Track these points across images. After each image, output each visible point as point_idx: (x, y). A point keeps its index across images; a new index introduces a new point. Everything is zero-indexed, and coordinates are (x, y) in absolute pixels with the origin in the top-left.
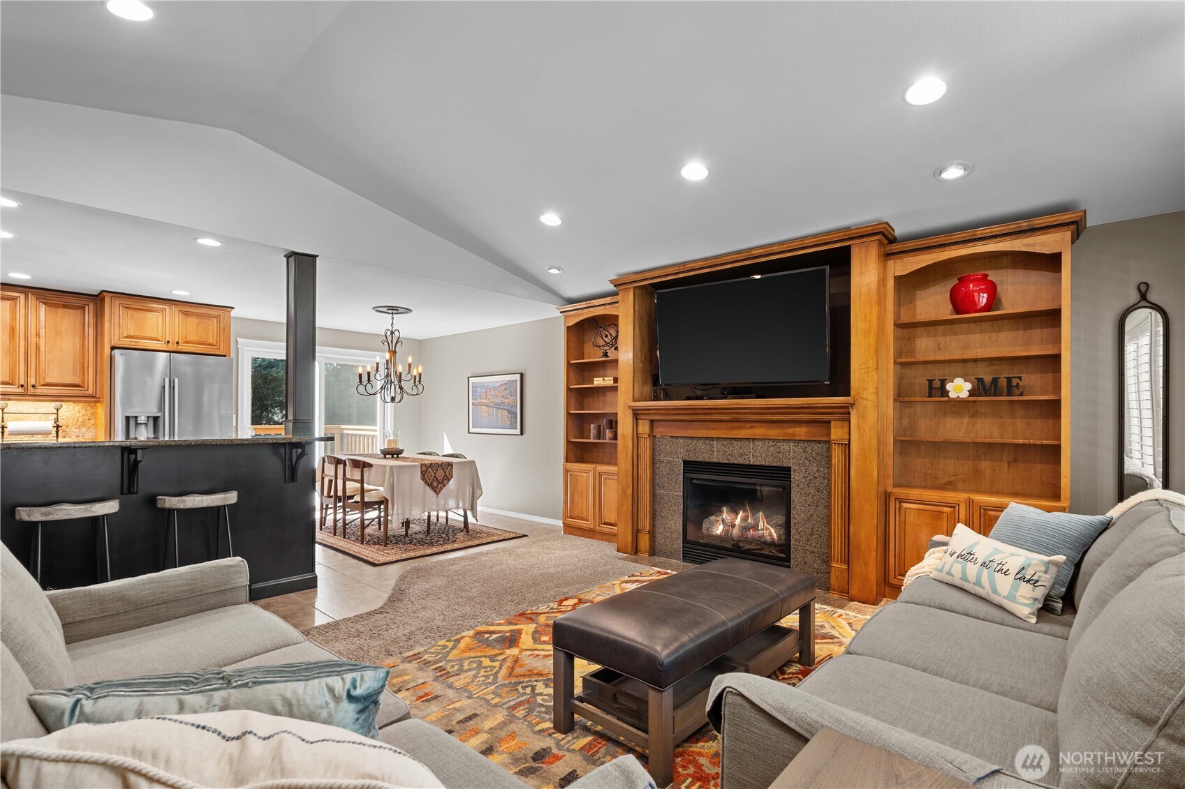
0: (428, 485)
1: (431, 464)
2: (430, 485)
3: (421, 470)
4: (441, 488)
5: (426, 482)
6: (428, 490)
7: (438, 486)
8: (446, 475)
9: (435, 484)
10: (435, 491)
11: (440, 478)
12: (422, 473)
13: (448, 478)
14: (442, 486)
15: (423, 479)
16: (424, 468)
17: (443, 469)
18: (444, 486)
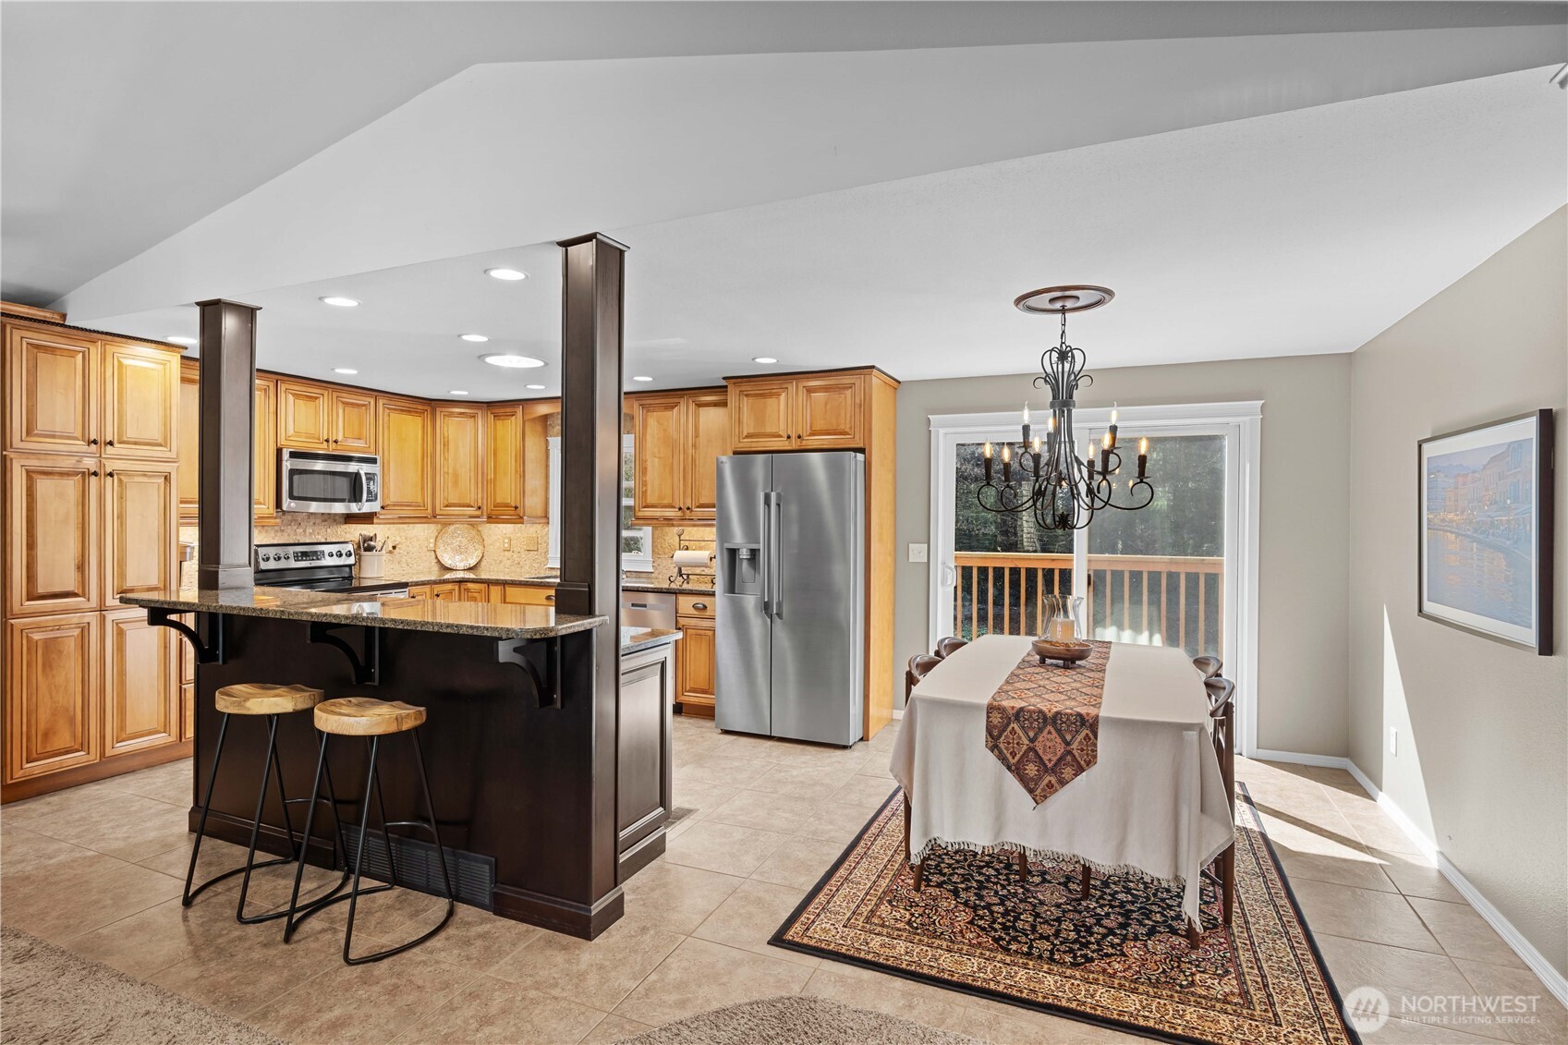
0: (1009, 768)
1: (1022, 709)
2: (1017, 771)
3: (988, 722)
4: (1050, 785)
5: (1002, 758)
6: (1011, 781)
7: (1040, 778)
8: (1070, 753)
9: (1031, 770)
10: (1031, 791)
11: (1050, 758)
12: (989, 731)
13: (1081, 761)
14: (1053, 780)
15: (994, 747)
16: (996, 719)
17: (1059, 731)
18: (1063, 783)
